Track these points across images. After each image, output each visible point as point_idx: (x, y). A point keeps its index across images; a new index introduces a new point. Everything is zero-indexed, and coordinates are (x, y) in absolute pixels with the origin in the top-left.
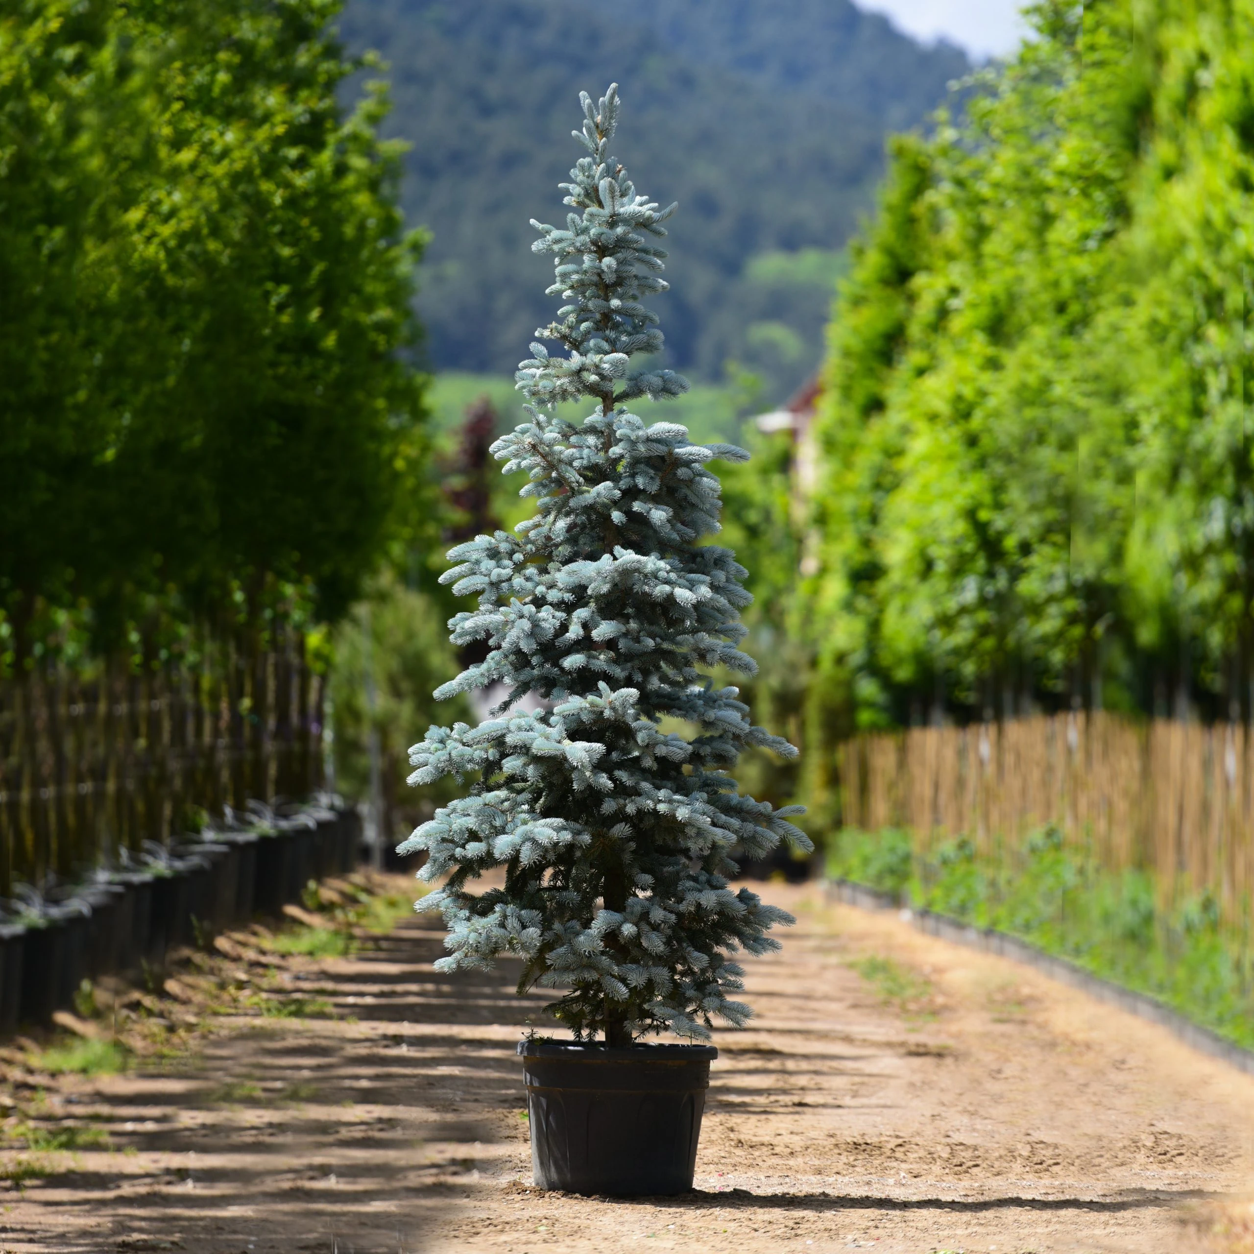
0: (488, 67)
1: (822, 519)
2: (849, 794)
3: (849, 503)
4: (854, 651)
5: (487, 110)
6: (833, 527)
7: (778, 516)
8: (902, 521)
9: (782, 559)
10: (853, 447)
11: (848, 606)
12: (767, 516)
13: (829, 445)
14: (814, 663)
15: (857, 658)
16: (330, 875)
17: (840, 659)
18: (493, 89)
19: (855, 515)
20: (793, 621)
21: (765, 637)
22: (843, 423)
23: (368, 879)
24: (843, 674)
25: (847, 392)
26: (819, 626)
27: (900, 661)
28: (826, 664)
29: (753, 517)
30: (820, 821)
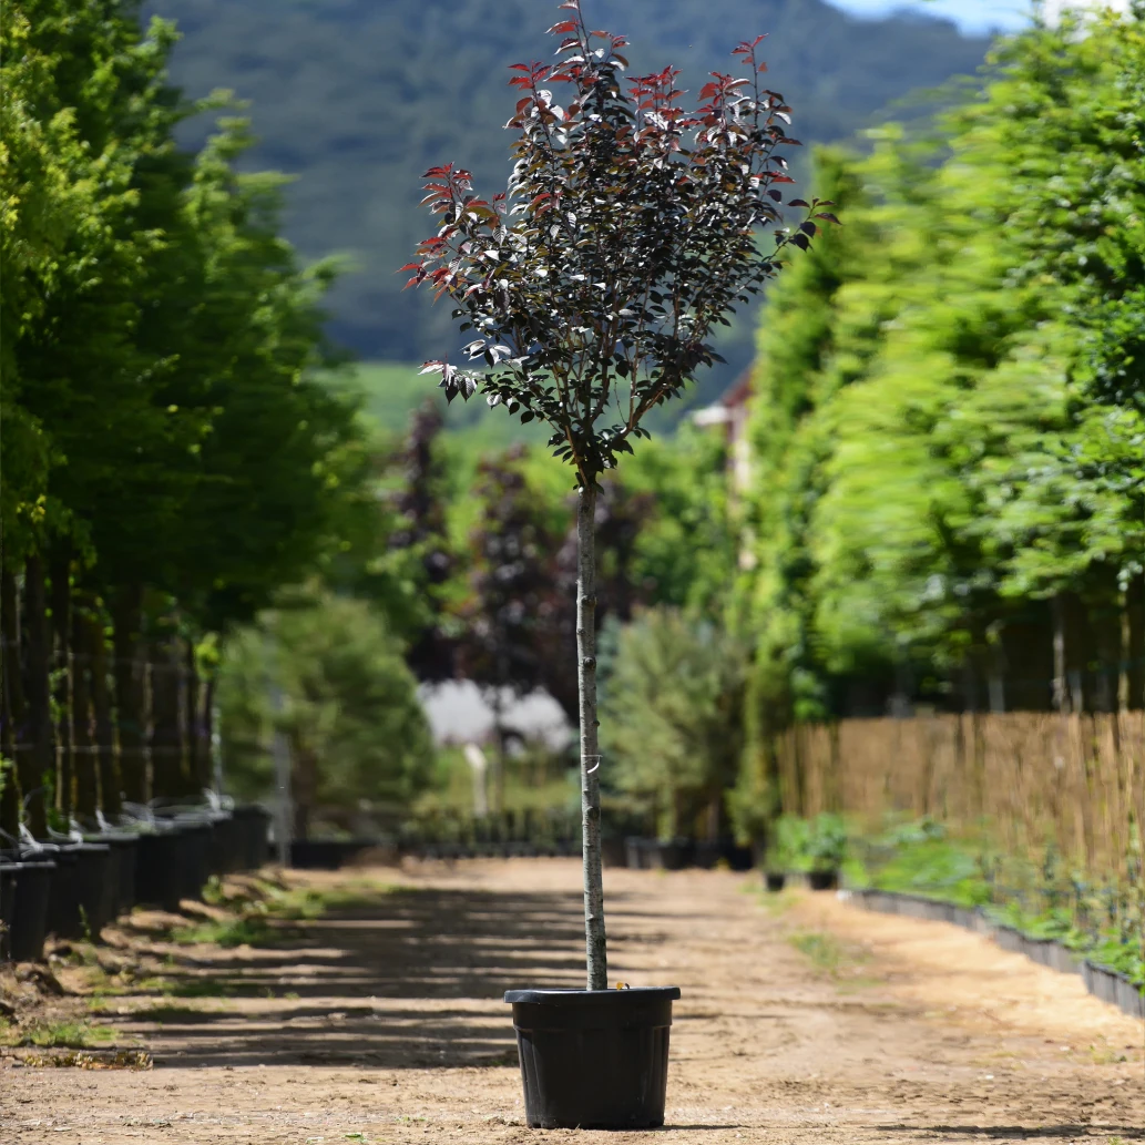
0: (410, 51)
1: (755, 519)
2: (787, 783)
3: (781, 502)
4: (791, 645)
5: (410, 95)
6: (767, 526)
7: (715, 515)
8: (831, 522)
9: (720, 556)
10: (785, 447)
11: (783, 601)
12: (704, 514)
13: (761, 445)
14: (752, 657)
15: (793, 652)
16: (232, 872)
17: (777, 653)
18: (415, 73)
19: (789, 513)
20: (731, 615)
21: (705, 631)
22: (774, 425)
23: (277, 874)
24: (781, 666)
25: (777, 395)
26: (757, 620)
27: (834, 653)
28: (764, 658)
29: (690, 515)
30: (761, 809)
